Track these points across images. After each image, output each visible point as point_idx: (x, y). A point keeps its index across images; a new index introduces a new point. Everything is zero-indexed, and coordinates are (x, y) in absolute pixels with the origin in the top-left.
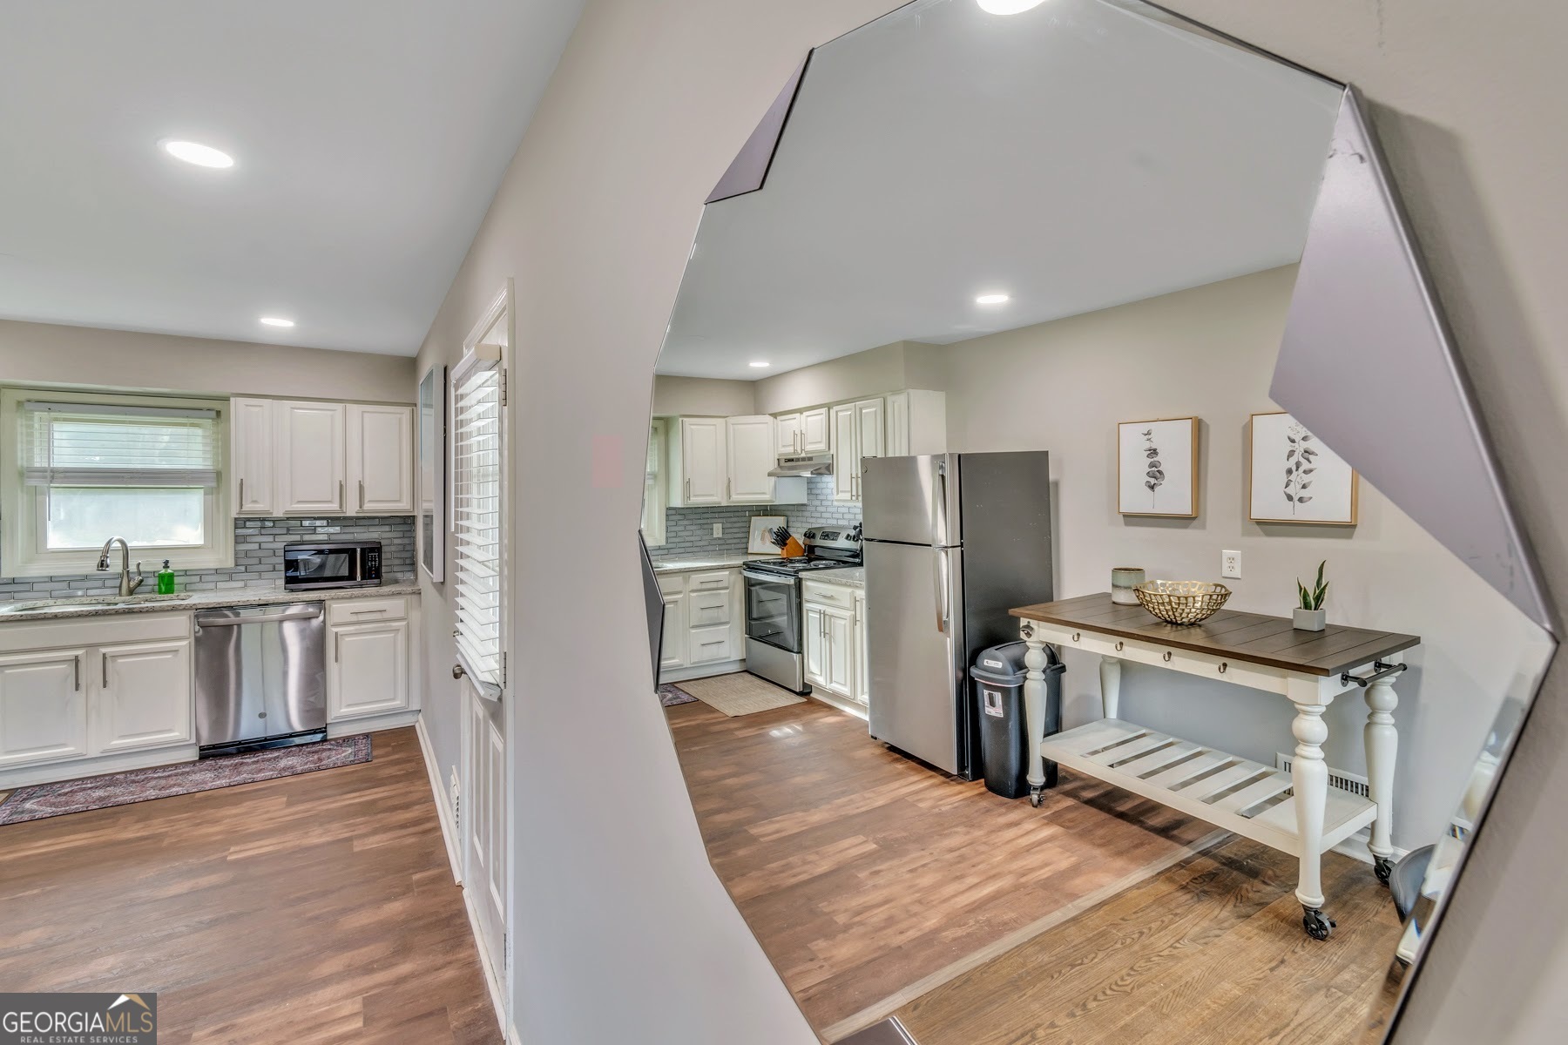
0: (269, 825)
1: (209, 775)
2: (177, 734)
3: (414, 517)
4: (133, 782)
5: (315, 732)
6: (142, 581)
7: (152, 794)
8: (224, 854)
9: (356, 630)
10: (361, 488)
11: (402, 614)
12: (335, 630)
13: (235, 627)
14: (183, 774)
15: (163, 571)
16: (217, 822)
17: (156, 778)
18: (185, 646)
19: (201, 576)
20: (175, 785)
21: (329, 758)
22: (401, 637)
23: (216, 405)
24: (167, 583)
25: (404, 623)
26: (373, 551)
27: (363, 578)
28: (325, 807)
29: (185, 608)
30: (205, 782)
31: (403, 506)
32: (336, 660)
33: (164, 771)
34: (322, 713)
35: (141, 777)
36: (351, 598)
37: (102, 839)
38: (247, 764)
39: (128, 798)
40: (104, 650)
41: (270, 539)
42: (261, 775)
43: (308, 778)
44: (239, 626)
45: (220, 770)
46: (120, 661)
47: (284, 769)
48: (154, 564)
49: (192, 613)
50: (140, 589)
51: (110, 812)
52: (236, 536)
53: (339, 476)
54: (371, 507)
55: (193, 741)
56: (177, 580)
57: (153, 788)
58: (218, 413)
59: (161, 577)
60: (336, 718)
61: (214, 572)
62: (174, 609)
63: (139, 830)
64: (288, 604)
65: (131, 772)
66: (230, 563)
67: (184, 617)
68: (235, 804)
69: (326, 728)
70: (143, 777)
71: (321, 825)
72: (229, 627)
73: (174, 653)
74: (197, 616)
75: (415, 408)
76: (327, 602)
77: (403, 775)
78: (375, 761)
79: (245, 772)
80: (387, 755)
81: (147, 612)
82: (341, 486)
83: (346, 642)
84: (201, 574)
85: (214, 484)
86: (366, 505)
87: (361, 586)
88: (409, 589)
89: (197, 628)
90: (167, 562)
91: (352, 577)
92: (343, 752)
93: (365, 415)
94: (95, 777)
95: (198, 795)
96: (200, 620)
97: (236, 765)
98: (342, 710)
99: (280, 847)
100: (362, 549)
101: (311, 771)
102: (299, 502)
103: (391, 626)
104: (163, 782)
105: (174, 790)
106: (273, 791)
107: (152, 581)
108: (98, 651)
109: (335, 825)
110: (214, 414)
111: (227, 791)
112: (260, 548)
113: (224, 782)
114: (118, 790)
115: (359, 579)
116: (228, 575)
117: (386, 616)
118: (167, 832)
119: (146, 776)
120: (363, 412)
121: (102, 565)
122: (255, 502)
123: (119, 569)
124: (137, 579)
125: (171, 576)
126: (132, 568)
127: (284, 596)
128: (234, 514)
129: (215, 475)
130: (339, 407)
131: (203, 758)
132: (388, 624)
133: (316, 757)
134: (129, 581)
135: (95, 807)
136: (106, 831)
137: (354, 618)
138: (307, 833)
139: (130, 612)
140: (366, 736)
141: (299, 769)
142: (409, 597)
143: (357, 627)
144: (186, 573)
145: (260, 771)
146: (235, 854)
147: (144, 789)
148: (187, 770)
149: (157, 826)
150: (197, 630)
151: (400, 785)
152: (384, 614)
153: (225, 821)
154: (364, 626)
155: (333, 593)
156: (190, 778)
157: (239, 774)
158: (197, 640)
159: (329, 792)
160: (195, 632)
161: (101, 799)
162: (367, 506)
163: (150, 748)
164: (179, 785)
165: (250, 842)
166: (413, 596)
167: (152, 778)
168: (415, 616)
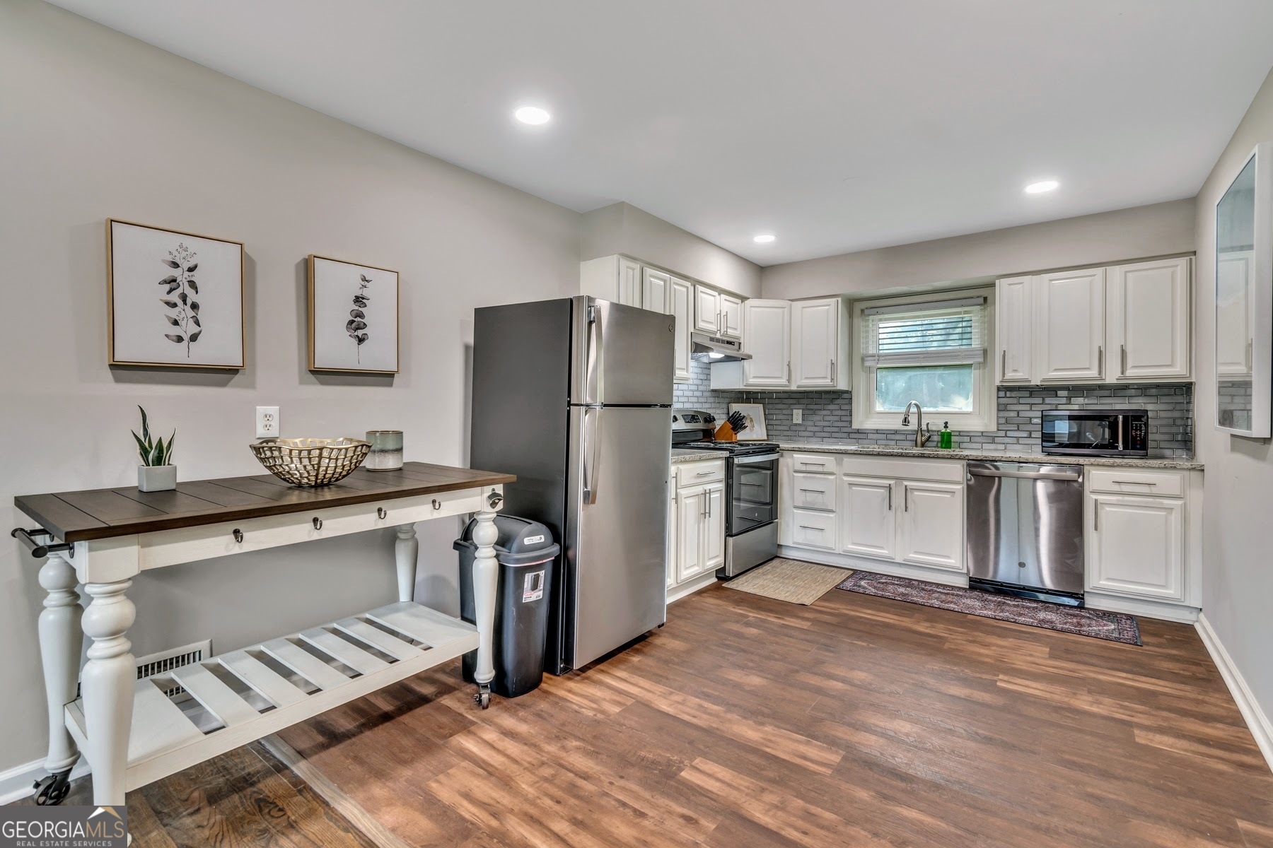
0: (1033, 669)
1: (977, 604)
2: (953, 561)
3: (1191, 383)
4: (923, 589)
5: (1071, 595)
6: (930, 437)
7: (936, 603)
8: (996, 678)
9: (1118, 500)
10: (1123, 353)
11: (1177, 492)
12: (1094, 497)
13: (997, 478)
14: (957, 595)
15: (943, 430)
16: (986, 646)
17: (938, 592)
18: (960, 489)
19: (970, 437)
20: (952, 602)
21: (1089, 626)
22: (1175, 519)
23: (983, 292)
24: (946, 440)
25: (1180, 502)
26: (1136, 419)
27: (1125, 447)
28: (1091, 675)
29: (960, 458)
30: (973, 607)
31: (1176, 370)
32: (1096, 529)
33: (944, 589)
34: (1079, 578)
35: (928, 588)
36: (1112, 466)
37: (904, 624)
38: (1008, 605)
39: (920, 600)
40: (906, 483)
41: (1028, 407)
42: (1022, 619)
43: (1069, 638)
44: (1000, 478)
45: (986, 603)
46: (916, 493)
47: (1043, 621)
48: (937, 425)
49: (965, 462)
50: (929, 444)
51: (908, 606)
52: (998, 405)
53: (1098, 342)
54: (1136, 373)
55: (965, 571)
56: (953, 439)
57: (937, 599)
58: (985, 299)
59: (943, 435)
60: (1095, 588)
61: (980, 434)
62: (952, 458)
63: (927, 627)
64: (1041, 464)
65: (922, 582)
66: (993, 428)
67: (959, 466)
68: (1000, 636)
69: (1083, 595)
70: (930, 588)
71: (1090, 692)
72: (993, 477)
73: (951, 494)
74: (968, 465)
75: (1193, 257)
76: (1086, 468)
77: (1189, 677)
78: (1145, 647)
79: (1008, 611)
80: (1159, 646)
81: (933, 457)
82: (1100, 352)
83: (1106, 512)
84: (970, 436)
85: (981, 360)
86: (1128, 371)
87: (1123, 456)
88: (1188, 464)
89: (969, 475)
90: (946, 423)
91: (1112, 445)
92: (1105, 625)
93: (1129, 275)
94: (900, 578)
95: (969, 617)
96: (972, 469)
97: (999, 602)
98: (1101, 582)
99: (1048, 696)
100: (1124, 417)
101: (1071, 632)
102: (1056, 370)
103: (1162, 503)
104: (943, 597)
105: (952, 606)
106: (1036, 638)
107: (936, 438)
108: (902, 482)
109: (1107, 700)
110: (981, 300)
111: (993, 622)
112: (1018, 416)
113: (989, 613)
114: (914, 592)
115: (1121, 448)
116: (992, 439)
117: (1154, 490)
118: (947, 638)
119: (931, 588)
120: (1126, 272)
121: (906, 421)
122: (1015, 371)
123: (915, 427)
124: (927, 435)
125: (949, 435)
126: (924, 427)
127: (1041, 457)
128: (998, 383)
129: (982, 352)
130: (1099, 271)
131: (972, 588)
132: (1158, 500)
133: (1075, 620)
134: (922, 436)
135: (899, 599)
136: (904, 619)
137: (1116, 488)
138: (1075, 694)
139: (922, 456)
140: (1130, 617)
141: (1059, 626)
142: (1187, 473)
143: (1120, 498)
144: (960, 433)
145: (1021, 615)
146: (1003, 682)
147: (930, 597)
148: (961, 593)
149: (939, 630)
150: (969, 478)
151: (1188, 688)
152: (1152, 487)
153: (993, 648)
154: (1127, 498)
155: (1092, 460)
156: (963, 601)
157: (1002, 611)
158: (969, 487)
159: (1094, 661)
160: (967, 480)
161: (903, 594)
162: (1130, 372)
163: (935, 567)
164: (955, 604)
165: (1019, 677)
166: (1193, 473)
167: (936, 591)
168: (1196, 498)
